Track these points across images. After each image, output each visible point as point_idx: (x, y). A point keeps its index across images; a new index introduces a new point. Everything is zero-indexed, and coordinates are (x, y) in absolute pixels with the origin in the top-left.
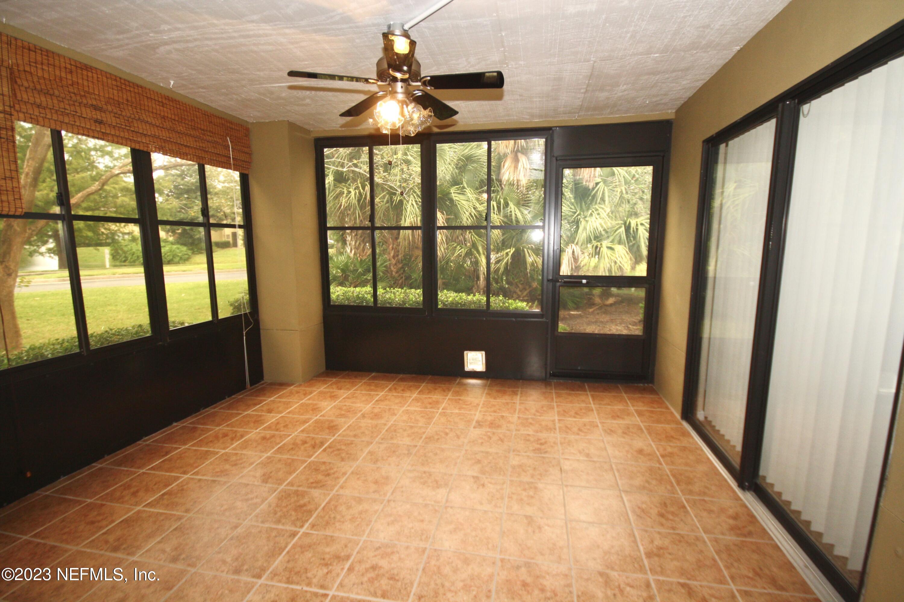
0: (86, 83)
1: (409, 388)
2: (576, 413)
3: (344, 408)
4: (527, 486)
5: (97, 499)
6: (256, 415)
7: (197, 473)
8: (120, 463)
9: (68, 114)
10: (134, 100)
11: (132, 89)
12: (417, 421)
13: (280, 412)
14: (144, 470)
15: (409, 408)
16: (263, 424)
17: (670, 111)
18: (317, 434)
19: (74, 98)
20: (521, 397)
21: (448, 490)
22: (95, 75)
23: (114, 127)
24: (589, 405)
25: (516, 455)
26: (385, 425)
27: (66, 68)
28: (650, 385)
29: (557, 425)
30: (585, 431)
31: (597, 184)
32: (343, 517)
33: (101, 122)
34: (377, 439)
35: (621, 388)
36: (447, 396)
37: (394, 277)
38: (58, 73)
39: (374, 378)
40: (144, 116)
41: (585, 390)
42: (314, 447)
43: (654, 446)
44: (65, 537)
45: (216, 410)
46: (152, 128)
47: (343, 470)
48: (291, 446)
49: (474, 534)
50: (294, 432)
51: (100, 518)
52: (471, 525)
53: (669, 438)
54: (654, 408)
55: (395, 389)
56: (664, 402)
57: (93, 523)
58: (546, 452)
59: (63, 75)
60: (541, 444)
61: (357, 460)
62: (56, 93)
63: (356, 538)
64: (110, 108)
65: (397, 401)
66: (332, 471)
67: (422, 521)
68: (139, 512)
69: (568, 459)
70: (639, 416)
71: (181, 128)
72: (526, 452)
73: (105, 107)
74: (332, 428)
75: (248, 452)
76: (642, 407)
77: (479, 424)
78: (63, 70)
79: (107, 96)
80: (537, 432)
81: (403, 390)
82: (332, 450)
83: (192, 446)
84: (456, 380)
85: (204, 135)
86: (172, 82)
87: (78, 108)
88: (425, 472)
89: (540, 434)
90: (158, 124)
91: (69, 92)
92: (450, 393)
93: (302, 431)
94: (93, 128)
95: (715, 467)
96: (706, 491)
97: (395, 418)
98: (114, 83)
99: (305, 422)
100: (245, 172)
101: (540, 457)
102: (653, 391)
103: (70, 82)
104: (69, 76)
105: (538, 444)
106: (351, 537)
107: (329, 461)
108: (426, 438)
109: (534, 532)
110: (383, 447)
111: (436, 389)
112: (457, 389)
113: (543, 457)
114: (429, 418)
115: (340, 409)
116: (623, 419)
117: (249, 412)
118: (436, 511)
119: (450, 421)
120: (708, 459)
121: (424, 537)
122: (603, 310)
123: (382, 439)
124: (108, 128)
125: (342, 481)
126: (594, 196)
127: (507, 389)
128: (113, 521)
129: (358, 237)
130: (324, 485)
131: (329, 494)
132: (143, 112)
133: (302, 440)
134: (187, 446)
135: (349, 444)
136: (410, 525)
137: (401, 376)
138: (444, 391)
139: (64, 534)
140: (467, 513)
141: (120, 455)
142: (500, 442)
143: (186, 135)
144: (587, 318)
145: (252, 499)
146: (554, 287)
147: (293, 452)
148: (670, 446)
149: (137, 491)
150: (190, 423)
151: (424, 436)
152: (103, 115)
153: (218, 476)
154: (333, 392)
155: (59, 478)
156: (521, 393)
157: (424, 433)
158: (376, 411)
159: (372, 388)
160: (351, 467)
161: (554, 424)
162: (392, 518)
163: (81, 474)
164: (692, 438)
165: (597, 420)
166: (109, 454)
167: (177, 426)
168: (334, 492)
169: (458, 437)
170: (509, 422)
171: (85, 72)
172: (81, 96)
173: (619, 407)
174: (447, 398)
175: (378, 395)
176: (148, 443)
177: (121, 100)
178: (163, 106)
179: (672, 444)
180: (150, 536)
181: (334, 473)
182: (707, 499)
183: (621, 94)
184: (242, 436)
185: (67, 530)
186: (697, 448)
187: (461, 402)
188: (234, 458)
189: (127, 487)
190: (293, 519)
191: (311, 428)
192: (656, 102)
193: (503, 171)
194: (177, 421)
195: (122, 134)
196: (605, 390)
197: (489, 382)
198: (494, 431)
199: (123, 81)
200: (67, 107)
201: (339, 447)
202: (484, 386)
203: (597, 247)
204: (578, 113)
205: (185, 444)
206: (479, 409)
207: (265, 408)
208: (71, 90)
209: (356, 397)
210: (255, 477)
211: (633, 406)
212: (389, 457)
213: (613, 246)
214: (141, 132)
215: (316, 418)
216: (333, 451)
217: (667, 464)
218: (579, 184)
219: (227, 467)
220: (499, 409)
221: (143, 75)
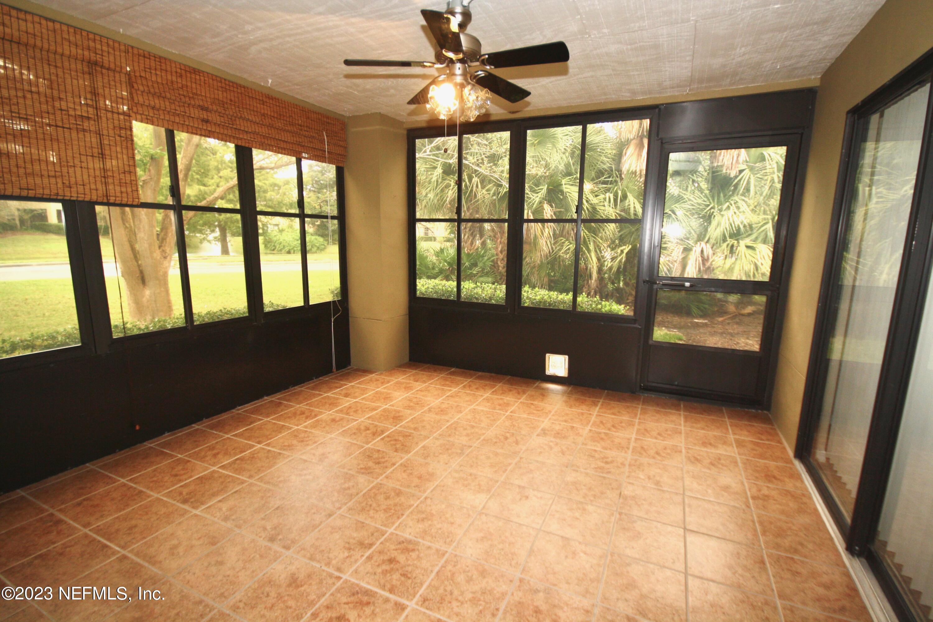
0: (194, 86)
1: (484, 387)
2: (659, 434)
3: (415, 400)
4: (575, 506)
5: (186, 456)
6: (334, 398)
7: (268, 445)
8: (212, 427)
9: (178, 115)
10: (237, 99)
11: (235, 90)
12: (480, 421)
13: (355, 397)
14: (229, 436)
15: (477, 407)
16: (337, 406)
17: (813, 77)
18: (381, 422)
19: (183, 99)
20: (600, 408)
21: (488, 497)
22: (202, 78)
23: (219, 125)
24: (679, 427)
25: (574, 470)
26: (448, 421)
27: (176, 72)
28: (765, 412)
29: (632, 444)
30: (664, 455)
31: (741, 171)
32: (379, 505)
33: (207, 121)
34: (435, 435)
35: (724, 411)
36: (520, 399)
37: (500, 273)
38: (169, 77)
39: (452, 374)
40: (246, 114)
41: (679, 410)
42: (374, 434)
43: (746, 484)
44: (151, 485)
45: (302, 389)
46: (253, 126)
47: (394, 460)
48: (354, 431)
49: (501, 546)
50: (361, 418)
51: (182, 472)
52: (500, 537)
53: (769, 477)
54: (762, 440)
55: (470, 386)
56: (777, 435)
57: (176, 475)
58: (609, 472)
59: (174, 79)
60: (607, 463)
61: (410, 452)
62: (168, 95)
63: (384, 528)
64: (215, 108)
65: (468, 398)
66: (383, 460)
67: (452, 523)
68: (214, 472)
69: (632, 484)
70: (737, 447)
71: (279, 124)
72: (586, 469)
73: (210, 107)
74: (397, 418)
75: (315, 431)
76: (745, 436)
77: (544, 432)
78: (174, 74)
79: (212, 96)
80: (606, 448)
81: (477, 389)
82: (390, 439)
83: (272, 419)
84: (534, 383)
85: (301, 130)
86: (270, 81)
87: (187, 109)
88: (471, 475)
89: (608, 452)
90: (258, 121)
91: (179, 94)
92: (524, 396)
93: (369, 418)
94: (200, 127)
95: (823, 522)
96: (800, 547)
97: (460, 415)
98: (219, 84)
99: (374, 409)
100: (340, 165)
101: (600, 476)
102: (767, 420)
103: (180, 85)
104: (179, 80)
105: (602, 462)
106: (379, 526)
107: (384, 450)
108: (484, 440)
109: (566, 557)
110: (438, 443)
111: (510, 391)
112: (533, 393)
113: (604, 478)
114: (494, 420)
115: (410, 400)
116: (715, 447)
117: (329, 394)
118: (469, 515)
119: (514, 426)
120: (816, 510)
121: (448, 540)
122: (737, 320)
123: (440, 435)
124: (213, 126)
125: (389, 471)
126: (736, 186)
127: (587, 398)
128: (191, 477)
129: (467, 230)
130: (371, 473)
131: (373, 482)
132: (245, 110)
133: (366, 427)
134: (268, 419)
135: (407, 436)
136: (439, 526)
137: (480, 373)
138: (519, 393)
139: (152, 482)
140: (500, 524)
141: (215, 420)
142: (560, 454)
143: (285, 130)
144: (714, 327)
145: (305, 475)
146: (651, 290)
147: (355, 437)
148: (768, 487)
149: (218, 454)
150: (278, 399)
151: (482, 438)
152: (209, 114)
153: (284, 450)
154: (409, 383)
155: (164, 433)
156: (602, 405)
157: (484, 434)
158: (443, 406)
159: (448, 383)
160: (402, 458)
161: (629, 443)
162: (424, 516)
163: (181, 432)
164: (802, 482)
165: (682, 445)
166: (207, 418)
167: (267, 399)
168: (378, 480)
169: (517, 443)
170: (578, 434)
171: (193, 76)
172: (190, 98)
173: (715, 433)
174: (520, 401)
175: (450, 390)
176: (239, 412)
177: (225, 100)
178: (263, 104)
179: (770, 485)
180: (214, 495)
181: (384, 463)
182: (796, 557)
183: (739, 59)
184: (316, 416)
185: (155, 479)
186: (803, 495)
187: (532, 407)
188: (302, 435)
189: (212, 448)
190: (334, 499)
191: (377, 416)
192: (789, 66)
193: (624, 159)
194: (267, 395)
195: (226, 132)
196: (703, 411)
197: (570, 389)
198: (558, 441)
199: (227, 83)
200: (178, 108)
201: (397, 438)
202: (564, 393)
203: (732, 246)
204: (690, 85)
205: (268, 417)
206: (550, 416)
207: (344, 392)
208: (181, 92)
209: (429, 391)
210: (314, 455)
211: (734, 434)
212: (440, 453)
213: (754, 245)
214: (242, 129)
215: (385, 407)
216: (391, 441)
217: (757, 507)
218: (717, 172)
219: (295, 442)
220: (572, 419)
221: (245, 76)
